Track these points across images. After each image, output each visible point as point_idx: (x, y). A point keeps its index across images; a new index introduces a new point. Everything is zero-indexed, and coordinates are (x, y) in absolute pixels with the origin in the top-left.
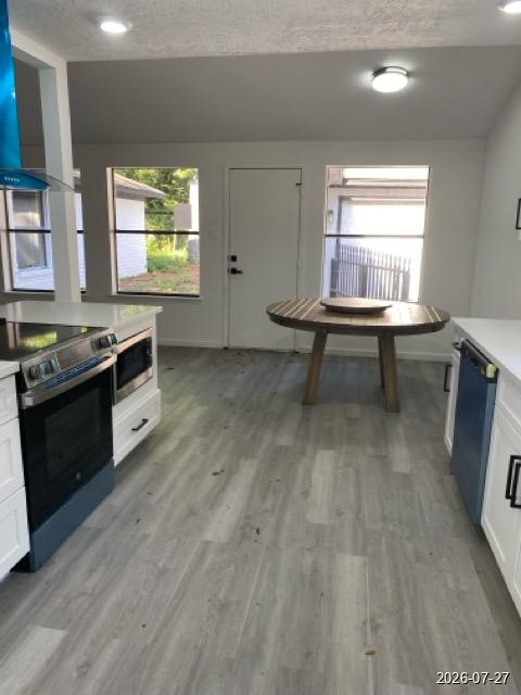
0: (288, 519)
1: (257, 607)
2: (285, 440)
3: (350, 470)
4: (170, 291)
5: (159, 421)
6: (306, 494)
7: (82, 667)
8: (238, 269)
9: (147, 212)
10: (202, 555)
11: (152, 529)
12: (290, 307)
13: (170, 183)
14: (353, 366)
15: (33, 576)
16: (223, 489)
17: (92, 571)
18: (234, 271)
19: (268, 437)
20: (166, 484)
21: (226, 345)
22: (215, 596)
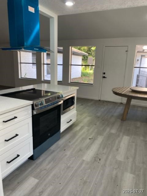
0: (110, 157)
1: (95, 185)
2: (113, 131)
3: (134, 144)
4: (86, 82)
5: (76, 120)
6: (117, 150)
7: (40, 193)
8: (105, 77)
9: (83, 60)
10: (81, 164)
11: (68, 153)
12: (120, 89)
13: (90, 51)
14: (140, 109)
15: (33, 162)
16: (91, 144)
17: (49, 163)
18: (104, 77)
19: (108, 130)
20: (75, 140)
21: (100, 99)
22: (83, 178)
